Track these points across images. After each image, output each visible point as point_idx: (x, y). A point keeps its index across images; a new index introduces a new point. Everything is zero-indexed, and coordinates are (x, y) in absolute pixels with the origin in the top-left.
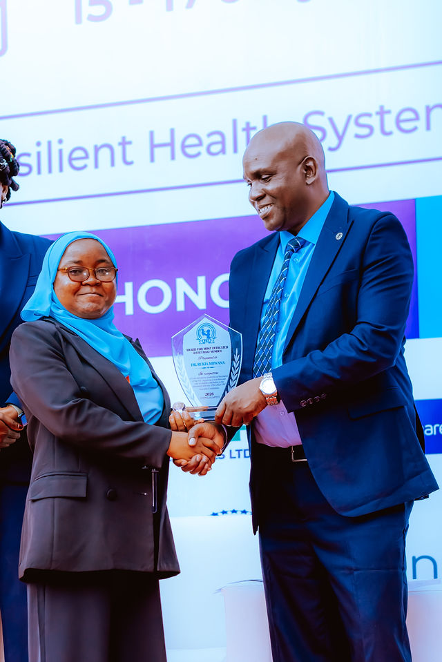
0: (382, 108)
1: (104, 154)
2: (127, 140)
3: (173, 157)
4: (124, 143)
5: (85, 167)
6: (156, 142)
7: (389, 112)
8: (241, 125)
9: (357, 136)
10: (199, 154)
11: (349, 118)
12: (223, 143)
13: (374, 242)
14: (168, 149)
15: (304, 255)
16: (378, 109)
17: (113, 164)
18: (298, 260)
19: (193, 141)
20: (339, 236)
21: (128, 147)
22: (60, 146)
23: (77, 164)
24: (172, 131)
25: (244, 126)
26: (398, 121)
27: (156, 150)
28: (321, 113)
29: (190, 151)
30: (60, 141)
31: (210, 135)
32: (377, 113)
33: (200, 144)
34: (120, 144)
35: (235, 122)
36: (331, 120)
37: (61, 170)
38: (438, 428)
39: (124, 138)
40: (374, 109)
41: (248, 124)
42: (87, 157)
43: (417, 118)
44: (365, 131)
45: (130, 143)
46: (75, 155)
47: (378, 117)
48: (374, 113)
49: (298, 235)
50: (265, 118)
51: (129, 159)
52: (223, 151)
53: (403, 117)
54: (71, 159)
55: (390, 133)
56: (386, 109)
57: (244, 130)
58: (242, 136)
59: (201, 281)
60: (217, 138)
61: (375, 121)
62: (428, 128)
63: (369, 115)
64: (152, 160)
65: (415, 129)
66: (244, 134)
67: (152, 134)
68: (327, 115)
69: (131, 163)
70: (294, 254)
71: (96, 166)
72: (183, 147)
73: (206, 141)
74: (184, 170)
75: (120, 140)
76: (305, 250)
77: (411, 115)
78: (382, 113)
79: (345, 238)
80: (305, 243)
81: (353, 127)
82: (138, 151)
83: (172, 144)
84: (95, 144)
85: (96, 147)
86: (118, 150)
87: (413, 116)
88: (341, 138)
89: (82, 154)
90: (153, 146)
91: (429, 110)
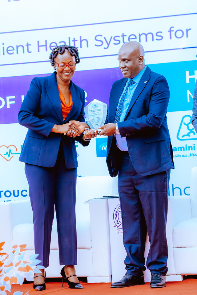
0: (123, 34)
1: (20, 49)
3: (46, 50)
4: (28, 45)
5: (13, 53)
6: (40, 45)
7: (126, 36)
8: (72, 39)
9: (114, 44)
11: (112, 37)
13: (156, 86)
14: (45, 47)
15: (133, 86)
16: (122, 35)
17: (24, 52)
18: (131, 88)
19: (54, 45)
20: (145, 82)
22: (3, 46)
23: (10, 52)
24: (46, 41)
25: (73, 40)
26: (129, 39)
27: (40, 47)
28: (101, 36)
30: (3, 44)
31: (60, 43)
32: (122, 36)
34: (26, 45)
35: (69, 38)
36: (105, 38)
37: (4, 54)
39: (28, 43)
40: (120, 35)
41: (74, 39)
42: (14, 50)
44: (118, 42)
45: (30, 45)
46: (9, 49)
47: (122, 37)
48: (120, 36)
49: (133, 80)
50: (80, 37)
51: (30, 51)
53: (131, 37)
54: (7, 50)
56: (124, 35)
57: (73, 41)
61: (121, 39)
62: (140, 41)
63: (119, 37)
64: (39, 51)
67: (38, 42)
68: (103, 36)
69: (31, 52)
70: (130, 86)
71: (17, 53)
72: (50, 47)
75: (26, 44)
76: (134, 85)
77: (133, 37)
79: (147, 83)
80: (134, 83)
81: (113, 41)
82: (33, 48)
83: (46, 46)
85: (17, 46)
86: (26, 48)
87: (134, 37)
88: (108, 44)
89: (12, 49)
90: (39, 46)
91: (140, 35)
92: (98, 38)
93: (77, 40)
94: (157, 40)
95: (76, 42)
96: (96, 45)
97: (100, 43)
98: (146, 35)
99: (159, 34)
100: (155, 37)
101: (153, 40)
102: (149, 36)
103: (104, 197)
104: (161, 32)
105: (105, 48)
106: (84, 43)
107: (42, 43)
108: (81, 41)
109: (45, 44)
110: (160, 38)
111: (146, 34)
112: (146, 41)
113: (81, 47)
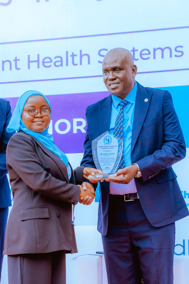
0: (134, 48)
1: (7, 65)
2: (18, 58)
3: (38, 67)
4: (16, 60)
6: (31, 60)
7: (137, 50)
8: (70, 54)
10: (50, 66)
12: (61, 61)
13: (166, 104)
14: (36, 63)
15: (129, 108)
16: (132, 49)
17: (11, 69)
18: (126, 110)
19: (48, 60)
21: (18, 62)
24: (38, 55)
25: (71, 54)
26: (141, 55)
27: (31, 64)
28: (106, 50)
29: (46, 64)
31: (55, 58)
32: (132, 51)
33: (51, 61)
34: (14, 60)
35: (67, 52)
39: (16, 58)
41: (73, 53)
43: (149, 53)
45: (19, 60)
50: (81, 51)
51: (18, 67)
52: (62, 65)
53: (143, 53)
55: (137, 60)
56: (136, 49)
57: (71, 56)
58: (70, 59)
60: (59, 59)
62: (154, 58)
64: (29, 68)
65: (149, 58)
66: (71, 58)
67: (29, 56)
69: (19, 69)
71: (3, 70)
72: (43, 62)
73: (54, 60)
74: (43, 73)
75: (14, 59)
77: (147, 52)
78: (134, 50)
79: (150, 101)
80: (128, 103)
82: (23, 64)
83: (38, 61)
84: (3, 60)
85: (3, 61)
86: (13, 63)
90: (29, 62)
91: (155, 50)
92: (102, 53)
93: (76, 55)
94: (176, 56)
95: (75, 57)
96: (99, 62)
98: (162, 50)
99: (178, 49)
100: (174, 53)
101: (171, 56)
102: (167, 52)
103: (97, 253)
104: (182, 47)
106: (85, 58)
107: (34, 58)
108: (81, 56)
109: (36, 59)
110: (180, 54)
111: (163, 48)
112: (163, 57)
113: (81, 64)
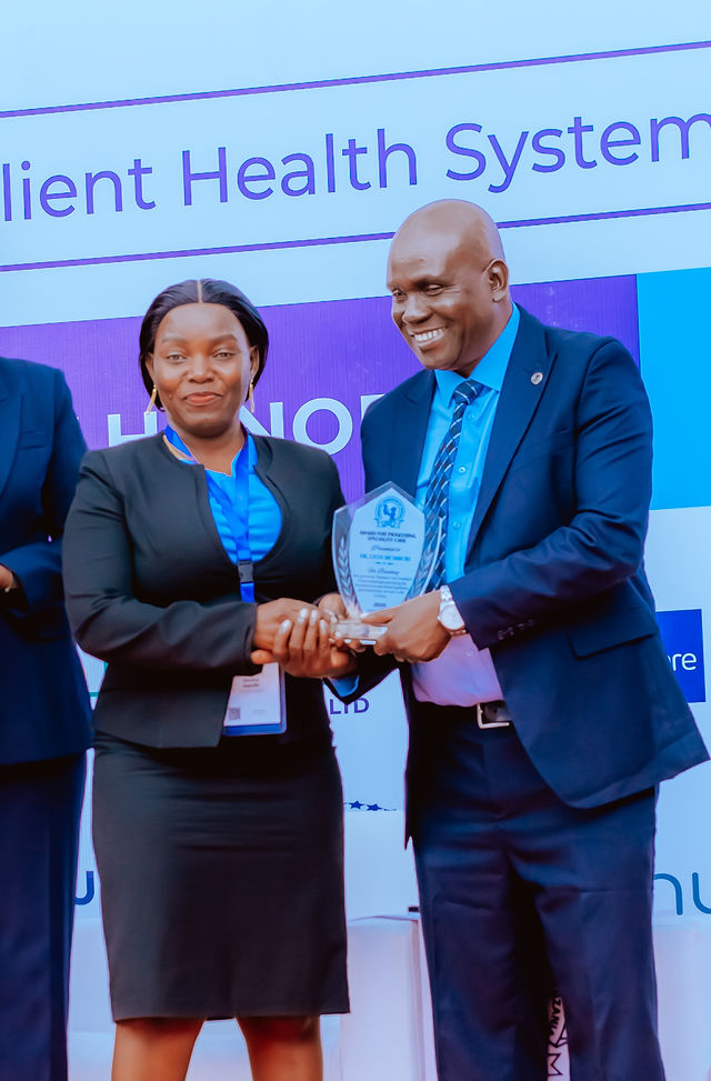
0: (577, 120)
1: (104, 188)
2: (144, 165)
3: (224, 198)
4: (138, 171)
5: (71, 209)
6: (194, 170)
7: (590, 128)
8: (340, 145)
9: (537, 168)
10: (269, 192)
11: (524, 135)
12: (310, 173)
13: (593, 387)
14: (217, 182)
15: (484, 408)
16: (573, 125)
17: (119, 207)
18: (475, 416)
19: (261, 170)
20: (537, 378)
21: (145, 178)
22: (26, 174)
23: (54, 204)
24: (222, 151)
25: (347, 146)
26: (605, 145)
27: (193, 183)
28: (478, 128)
29: (252, 187)
30: (26, 165)
31: (285, 161)
32: (570, 130)
33: (271, 176)
34: (130, 172)
35: (329, 138)
36: (492, 139)
37: (28, 215)
38: (679, 660)
39: (138, 162)
40: (565, 123)
41: (352, 142)
42: (73, 193)
43: (637, 140)
44: (552, 160)
45: (149, 170)
46: (51, 190)
47: (573, 135)
48: (565, 129)
49: (471, 377)
50: (381, 133)
51: (146, 200)
52: (310, 188)
53: (613, 138)
54: (44, 197)
55: (593, 164)
56: (585, 123)
57: (345, 152)
58: (342, 163)
59: (276, 409)
60: (301, 166)
61: (566, 143)
62: (655, 157)
63: (558, 133)
64: (188, 201)
65: (634, 157)
66: (347, 159)
67: (186, 154)
68: (485, 132)
69: (152, 205)
70: (468, 407)
71: (90, 210)
72: (242, 180)
73: (281, 171)
74: (243, 219)
75: (132, 166)
76: (483, 401)
77: (626, 135)
78: (579, 129)
79: (547, 382)
81: (530, 156)
82: (164, 184)
83: (221, 174)
84: (89, 170)
85: (89, 176)
86: (128, 183)
87: (630, 137)
88: (510, 171)
89: (65, 188)
90: (189, 177)
91: (656, 127)
92: (461, 139)
93: (364, 150)
95: (360, 158)
96: (451, 174)
97: (471, 165)
98: (685, 127)
105: (493, 189)
106: (397, 161)
107: (204, 162)
108: (383, 155)
109: (216, 169)
111: (687, 119)
112: (686, 154)
113: (383, 184)
